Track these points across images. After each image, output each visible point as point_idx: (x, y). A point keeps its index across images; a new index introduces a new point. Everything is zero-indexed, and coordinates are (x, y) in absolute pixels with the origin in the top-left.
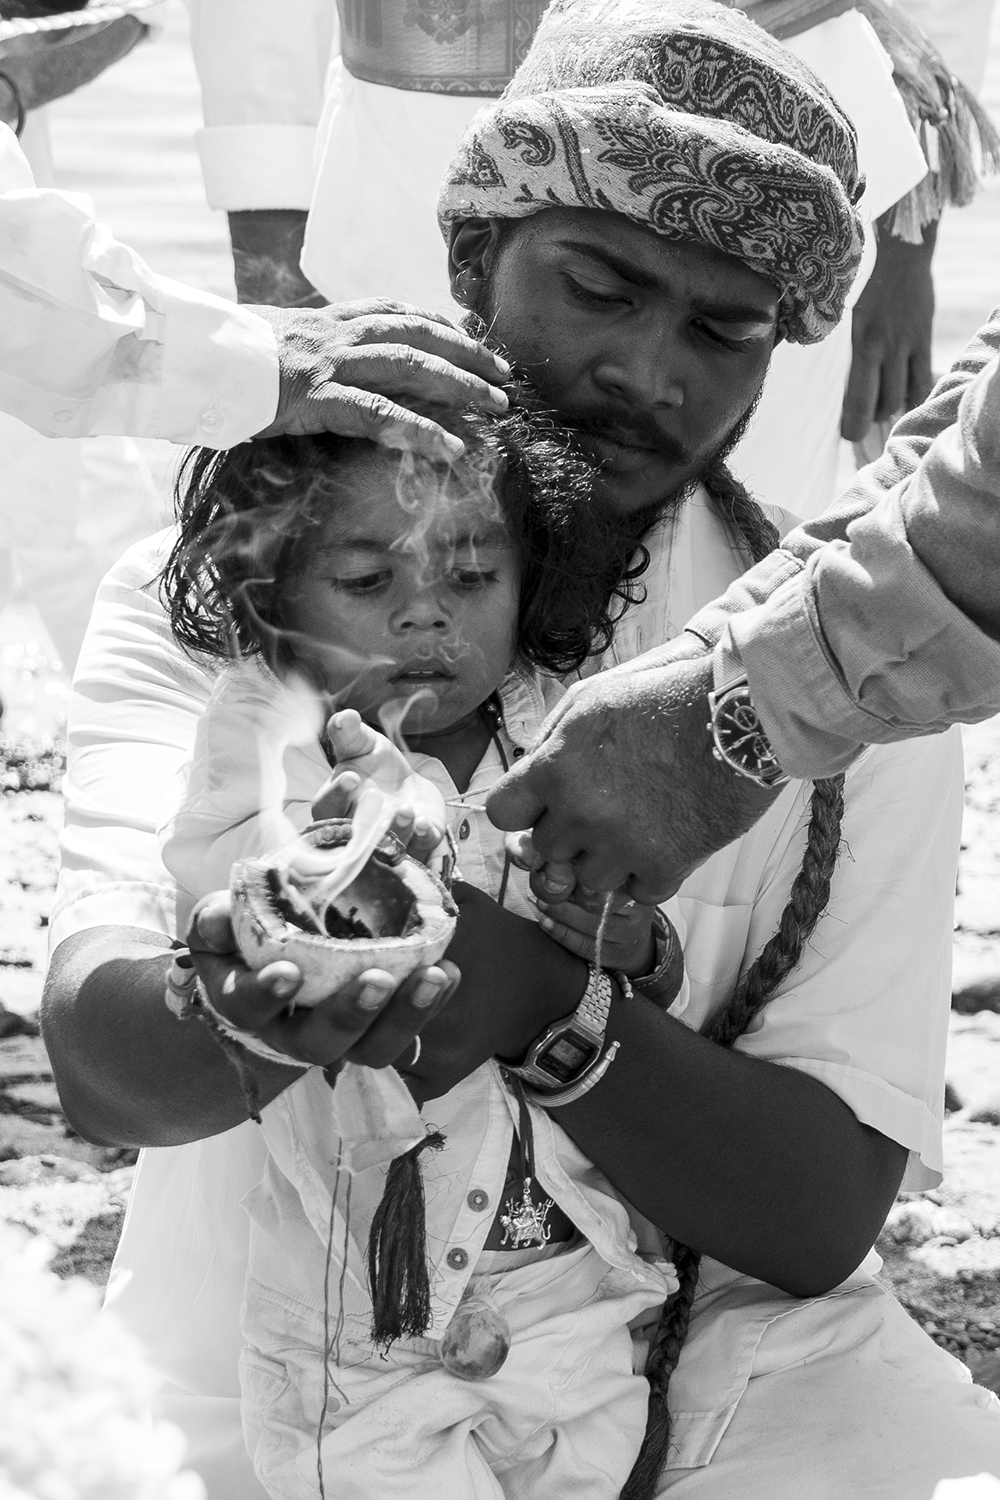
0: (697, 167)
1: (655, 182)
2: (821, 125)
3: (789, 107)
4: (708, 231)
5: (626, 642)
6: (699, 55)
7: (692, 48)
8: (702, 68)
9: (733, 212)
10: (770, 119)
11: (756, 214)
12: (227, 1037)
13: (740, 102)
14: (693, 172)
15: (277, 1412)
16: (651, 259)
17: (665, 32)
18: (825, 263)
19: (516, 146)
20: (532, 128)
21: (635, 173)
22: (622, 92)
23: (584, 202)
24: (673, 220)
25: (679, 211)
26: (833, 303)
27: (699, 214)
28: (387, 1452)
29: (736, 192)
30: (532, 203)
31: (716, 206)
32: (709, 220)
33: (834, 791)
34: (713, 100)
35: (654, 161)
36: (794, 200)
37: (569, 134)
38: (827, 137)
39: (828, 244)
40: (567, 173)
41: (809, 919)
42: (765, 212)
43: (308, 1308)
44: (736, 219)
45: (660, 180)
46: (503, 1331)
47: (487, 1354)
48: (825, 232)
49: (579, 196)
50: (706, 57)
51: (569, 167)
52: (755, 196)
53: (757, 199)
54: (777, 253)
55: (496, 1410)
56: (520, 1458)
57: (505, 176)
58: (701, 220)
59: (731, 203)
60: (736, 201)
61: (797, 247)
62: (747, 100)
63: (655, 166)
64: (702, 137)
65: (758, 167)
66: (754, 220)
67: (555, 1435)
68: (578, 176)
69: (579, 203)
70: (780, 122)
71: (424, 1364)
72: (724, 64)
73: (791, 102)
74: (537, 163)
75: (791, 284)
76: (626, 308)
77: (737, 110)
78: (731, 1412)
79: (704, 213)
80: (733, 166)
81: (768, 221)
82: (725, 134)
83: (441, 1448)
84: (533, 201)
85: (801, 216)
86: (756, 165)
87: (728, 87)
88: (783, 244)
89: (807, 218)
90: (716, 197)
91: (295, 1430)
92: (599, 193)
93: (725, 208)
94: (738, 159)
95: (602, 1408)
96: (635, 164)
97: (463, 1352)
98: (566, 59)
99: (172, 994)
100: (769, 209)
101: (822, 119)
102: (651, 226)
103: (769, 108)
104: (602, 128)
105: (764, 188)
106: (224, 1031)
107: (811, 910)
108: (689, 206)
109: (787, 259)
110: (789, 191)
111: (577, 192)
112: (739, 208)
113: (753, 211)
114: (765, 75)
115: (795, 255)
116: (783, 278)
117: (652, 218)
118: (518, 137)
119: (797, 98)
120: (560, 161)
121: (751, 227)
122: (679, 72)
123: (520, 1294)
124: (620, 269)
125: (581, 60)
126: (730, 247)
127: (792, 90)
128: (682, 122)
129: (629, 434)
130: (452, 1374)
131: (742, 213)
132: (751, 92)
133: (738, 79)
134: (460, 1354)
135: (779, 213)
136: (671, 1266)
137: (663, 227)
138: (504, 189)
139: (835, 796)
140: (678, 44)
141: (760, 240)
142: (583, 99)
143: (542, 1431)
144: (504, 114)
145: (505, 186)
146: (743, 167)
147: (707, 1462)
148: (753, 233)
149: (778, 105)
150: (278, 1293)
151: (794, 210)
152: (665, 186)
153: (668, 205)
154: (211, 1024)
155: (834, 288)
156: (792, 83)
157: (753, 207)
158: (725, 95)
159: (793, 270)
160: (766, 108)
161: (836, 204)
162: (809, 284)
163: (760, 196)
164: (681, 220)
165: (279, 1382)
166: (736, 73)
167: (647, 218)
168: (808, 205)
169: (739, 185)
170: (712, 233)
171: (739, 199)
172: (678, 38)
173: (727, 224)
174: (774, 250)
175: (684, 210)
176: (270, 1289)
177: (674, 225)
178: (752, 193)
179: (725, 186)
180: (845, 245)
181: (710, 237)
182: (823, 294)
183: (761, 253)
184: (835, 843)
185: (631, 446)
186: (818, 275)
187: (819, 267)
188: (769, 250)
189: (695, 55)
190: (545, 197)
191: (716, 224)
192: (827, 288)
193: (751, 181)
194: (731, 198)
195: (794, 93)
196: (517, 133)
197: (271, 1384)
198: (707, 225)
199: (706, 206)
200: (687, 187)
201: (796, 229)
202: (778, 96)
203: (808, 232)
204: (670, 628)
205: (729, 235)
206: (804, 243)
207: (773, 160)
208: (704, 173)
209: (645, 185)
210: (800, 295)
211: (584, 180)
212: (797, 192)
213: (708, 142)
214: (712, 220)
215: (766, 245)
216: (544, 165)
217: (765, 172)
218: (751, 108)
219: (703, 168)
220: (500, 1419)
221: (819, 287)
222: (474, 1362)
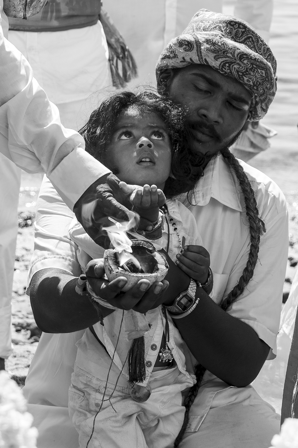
0: (234, 55)
1: (222, 58)
2: (269, 53)
3: (260, 45)
4: (235, 73)
5: (199, 197)
6: (237, 27)
7: (235, 24)
8: (238, 30)
9: (243, 69)
10: (255, 47)
11: (249, 71)
12: (94, 301)
13: (247, 41)
14: (233, 56)
15: (81, 406)
16: (218, 79)
17: (228, 20)
18: (266, 90)
19: (182, 46)
20: (188, 42)
21: (216, 55)
22: (215, 33)
23: (200, 62)
24: (225, 69)
25: (227, 67)
26: (266, 104)
27: (233, 68)
28: (113, 421)
29: (244, 64)
30: (185, 63)
31: (238, 66)
32: (236, 71)
33: (257, 245)
34: (240, 39)
35: (222, 52)
36: (260, 69)
37: (198, 44)
38: (270, 57)
39: (268, 85)
40: (197, 54)
41: (247, 281)
42: (252, 71)
43: (93, 376)
44: (243, 71)
45: (223, 57)
46: (150, 389)
47: (145, 395)
48: (267, 81)
49: (199, 60)
50: (239, 27)
51: (197, 52)
52: (249, 66)
53: (250, 67)
54: (254, 83)
55: (144, 411)
56: (148, 426)
57: (178, 55)
58: (233, 70)
59: (242, 66)
60: (244, 66)
61: (259, 83)
62: (249, 41)
63: (222, 53)
64: (236, 47)
65: (251, 58)
66: (248, 72)
67: (159, 421)
68: (200, 55)
69: (199, 62)
70: (258, 49)
71: (125, 396)
72: (244, 30)
73: (261, 44)
74: (188, 51)
75: (256, 95)
76: (209, 94)
77: (246, 43)
78: (205, 416)
79: (235, 68)
80: (244, 56)
81: (252, 73)
82: (243, 48)
83: (128, 421)
84: (185, 62)
85: (261, 74)
86: (251, 57)
87: (244, 36)
88: (255, 81)
89: (263, 75)
90: (238, 64)
91: (86, 411)
92: (205, 59)
93: (241, 68)
94: (246, 54)
95: (172, 414)
96: (216, 52)
97: (138, 394)
98: (199, 26)
99: (78, 287)
100: (253, 70)
101: (269, 52)
102: (219, 70)
103: (255, 44)
104: (208, 42)
105: (252, 64)
106: (94, 299)
107: (248, 278)
108: (231, 65)
109: (256, 86)
110: (259, 66)
111: (199, 59)
112: (245, 68)
113: (248, 70)
114: (255, 35)
115: (258, 85)
116: (254, 92)
117: (220, 68)
118: (183, 44)
119: (263, 44)
120: (195, 51)
121: (247, 74)
122: (231, 31)
123: (155, 379)
124: (209, 82)
125: (203, 26)
126: (241, 79)
127: (262, 41)
128: (230, 43)
129: (206, 130)
130: (134, 400)
131: (245, 70)
132: (251, 39)
133: (247, 35)
134: (137, 394)
135: (255, 72)
136: (195, 376)
137: (223, 71)
138: (177, 59)
139: (257, 246)
140: (231, 23)
141: (249, 78)
142: (203, 34)
143: (155, 419)
144: (179, 38)
145: (178, 58)
146: (247, 57)
147: (197, 430)
148: (248, 76)
149: (258, 44)
150: (85, 371)
151: (259, 72)
152: (224, 59)
153: (224, 65)
154: (90, 297)
155: (267, 99)
156: (262, 39)
157: (248, 69)
158: (243, 39)
159: (257, 90)
160: (254, 44)
161: (271, 74)
162: (261, 95)
163: (251, 66)
164: (228, 69)
165: (82, 397)
166: (247, 33)
167: (218, 68)
168: (264, 72)
169: (245, 62)
170: (236, 74)
171: (245, 66)
172: (232, 21)
173: (241, 72)
174: (253, 82)
175: (229, 67)
176: (83, 370)
177: (226, 71)
178: (248, 65)
179: (241, 61)
180: (272, 87)
181: (235, 75)
182: (264, 100)
183: (249, 82)
184: (256, 259)
185: (206, 134)
186: (264, 93)
187: (264, 91)
188: (251, 82)
189: (236, 27)
190: (189, 60)
191: (238, 72)
192: (265, 99)
193: (249, 61)
194: (242, 65)
195: (262, 42)
196: (183, 42)
197: (80, 397)
198: (235, 72)
199: (235, 66)
200: (230, 60)
201: (259, 78)
202: (258, 42)
203: (263, 79)
204: (212, 194)
205: (241, 75)
206: (261, 82)
207: (256, 56)
208: (236, 57)
209: (219, 58)
210: (257, 99)
211: (201, 55)
212: (261, 67)
213: (238, 48)
214: (237, 70)
215: (251, 80)
216: (190, 51)
217: (253, 59)
218: (250, 43)
219: (236, 55)
220: (145, 414)
221: (263, 97)
222: (141, 397)
